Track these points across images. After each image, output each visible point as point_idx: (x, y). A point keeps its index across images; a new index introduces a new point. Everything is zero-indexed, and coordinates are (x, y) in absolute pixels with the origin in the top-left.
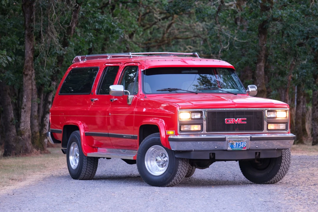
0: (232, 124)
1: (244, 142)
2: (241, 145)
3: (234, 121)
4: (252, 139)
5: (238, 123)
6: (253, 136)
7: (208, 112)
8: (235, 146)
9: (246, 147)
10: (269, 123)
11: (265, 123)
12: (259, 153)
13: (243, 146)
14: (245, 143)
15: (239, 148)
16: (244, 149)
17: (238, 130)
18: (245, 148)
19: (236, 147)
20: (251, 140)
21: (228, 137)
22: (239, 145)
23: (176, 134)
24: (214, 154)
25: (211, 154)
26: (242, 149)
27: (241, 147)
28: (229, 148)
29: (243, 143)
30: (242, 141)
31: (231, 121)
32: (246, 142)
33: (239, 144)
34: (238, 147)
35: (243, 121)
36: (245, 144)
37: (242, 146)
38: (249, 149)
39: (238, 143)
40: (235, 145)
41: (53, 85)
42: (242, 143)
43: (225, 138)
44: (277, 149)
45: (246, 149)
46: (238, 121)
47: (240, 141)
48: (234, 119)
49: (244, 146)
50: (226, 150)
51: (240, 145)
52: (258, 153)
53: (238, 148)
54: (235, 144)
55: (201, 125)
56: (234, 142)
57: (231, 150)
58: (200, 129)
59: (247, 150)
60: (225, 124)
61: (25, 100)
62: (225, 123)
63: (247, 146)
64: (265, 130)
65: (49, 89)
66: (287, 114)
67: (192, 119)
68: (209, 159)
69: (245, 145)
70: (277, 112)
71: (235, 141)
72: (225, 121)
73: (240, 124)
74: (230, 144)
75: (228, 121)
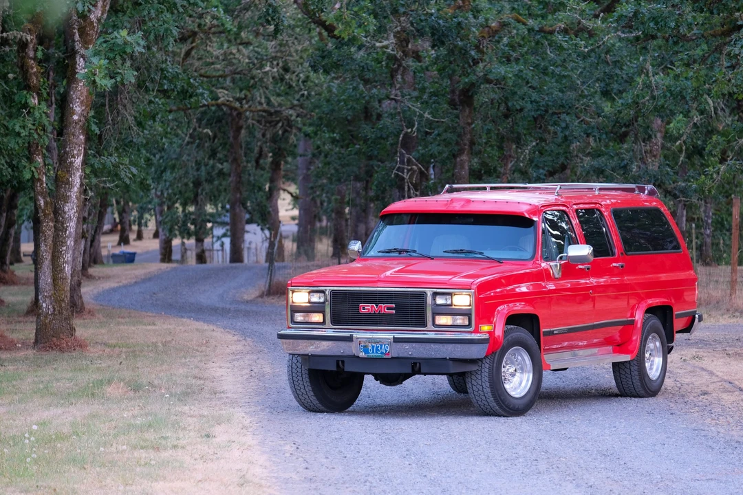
0: (370, 313)
1: (385, 345)
2: (381, 348)
3: (373, 308)
4: (396, 340)
5: (381, 312)
6: (397, 336)
7: (333, 293)
8: (371, 351)
10: (435, 314)
11: (429, 314)
13: (384, 351)
15: (378, 355)
16: (387, 357)
18: (388, 354)
19: (373, 352)
20: (394, 342)
21: (356, 335)
22: (377, 350)
23: (289, 327)
24: (343, 362)
25: (340, 363)
26: (385, 357)
27: (382, 353)
28: (362, 355)
29: (383, 346)
30: (381, 343)
31: (369, 308)
32: (388, 345)
33: (377, 347)
34: (377, 352)
35: (388, 309)
37: (382, 351)
38: (396, 357)
39: (375, 345)
42: (381, 346)
43: (351, 336)
44: (450, 359)
45: (390, 357)
46: (381, 308)
47: (378, 342)
48: (373, 306)
49: (386, 351)
50: (358, 357)
51: (379, 348)
52: (418, 365)
54: (370, 348)
55: (324, 313)
56: (367, 344)
57: (366, 356)
58: (322, 321)
59: (392, 358)
63: (390, 352)
64: (430, 326)
66: (471, 300)
67: (309, 302)
68: (337, 370)
69: (388, 349)
70: (456, 296)
71: (370, 342)
73: (384, 314)
74: (362, 346)
75: (363, 308)
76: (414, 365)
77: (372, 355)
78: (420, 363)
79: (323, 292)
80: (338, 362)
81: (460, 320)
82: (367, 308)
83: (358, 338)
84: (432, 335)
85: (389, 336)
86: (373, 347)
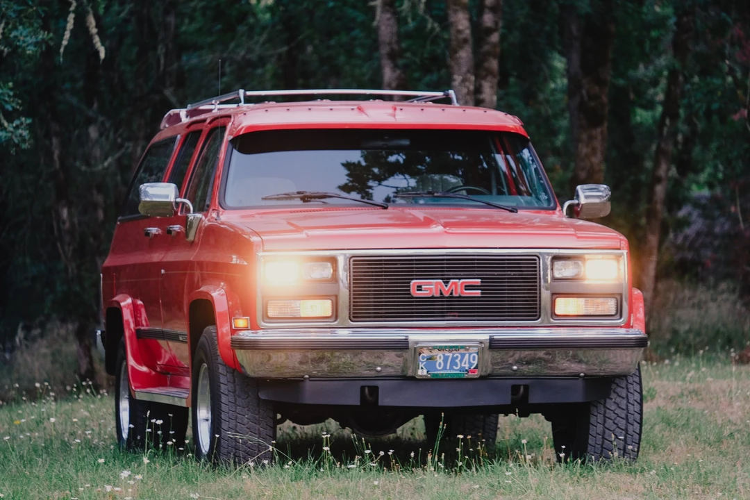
0: (433, 297)
1: (470, 354)
2: (461, 361)
3: (439, 286)
4: (494, 345)
5: (454, 295)
6: (498, 336)
7: (354, 261)
8: (440, 366)
9: (476, 367)
10: (555, 295)
11: (545, 295)
12: (526, 387)
13: (467, 367)
14: (474, 357)
15: (455, 371)
16: (470, 376)
17: (455, 316)
18: (473, 371)
19: (445, 368)
20: (491, 347)
21: (415, 337)
22: (453, 363)
23: (254, 326)
24: (374, 390)
25: (367, 390)
26: (466, 376)
27: (462, 369)
28: (422, 372)
29: (467, 356)
30: (462, 350)
31: (430, 287)
32: (478, 353)
33: (454, 359)
34: (451, 368)
35: (468, 287)
36: (474, 360)
37: (463, 365)
38: (489, 375)
39: (451, 355)
40: (440, 364)
42: (463, 356)
43: (406, 339)
44: (586, 375)
45: (476, 375)
46: (454, 286)
47: (457, 349)
48: (440, 283)
49: (471, 364)
50: (414, 378)
51: (458, 361)
52: (522, 389)
54: (440, 360)
55: (334, 299)
56: (435, 352)
57: (429, 376)
58: (329, 313)
59: (482, 377)
60: (413, 298)
62: (410, 294)
63: (479, 366)
64: (545, 317)
66: (619, 270)
68: (359, 404)
69: (475, 362)
70: (588, 263)
71: (440, 349)
72: (409, 286)
73: (460, 297)
74: (423, 358)
75: (419, 288)
76: (515, 389)
77: (441, 373)
79: (331, 260)
80: (363, 388)
83: (417, 343)
85: (483, 336)
86: (446, 358)
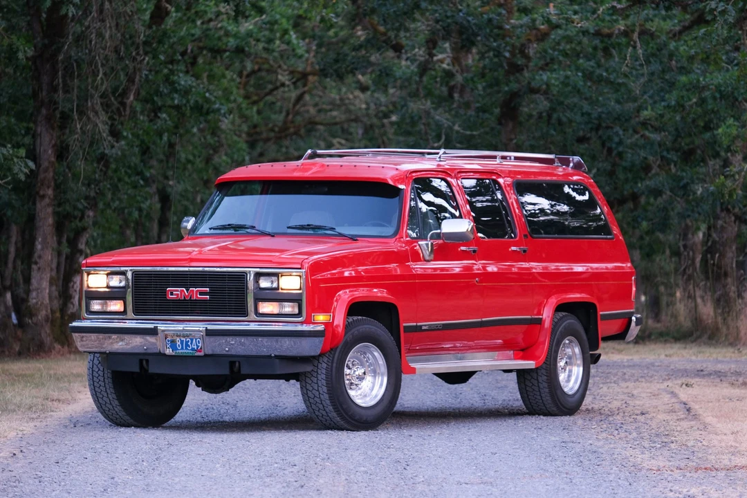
0: (179, 300)
1: (196, 339)
2: (191, 344)
4: (209, 333)
5: (193, 298)
6: (210, 327)
7: (136, 274)
8: (179, 347)
9: (201, 348)
10: (257, 300)
11: (251, 299)
13: (195, 347)
14: (199, 341)
16: (198, 354)
18: (200, 351)
19: (182, 348)
20: (207, 335)
21: (161, 327)
22: (187, 345)
25: (145, 362)
26: (196, 354)
27: (193, 349)
28: (169, 351)
29: (194, 341)
30: (191, 337)
32: (200, 339)
33: (187, 342)
34: (186, 349)
35: (201, 293)
36: (199, 343)
37: (193, 347)
38: (210, 354)
39: (184, 339)
40: (179, 345)
41: (89, 216)
42: (192, 340)
43: (156, 328)
44: (276, 356)
45: (202, 354)
46: (191, 293)
47: (188, 336)
48: (183, 290)
49: (198, 346)
50: (165, 355)
51: (189, 343)
52: (237, 364)
53: (187, 351)
54: (179, 343)
55: (124, 300)
56: (175, 338)
57: (174, 354)
59: (206, 355)
60: (168, 300)
61: (39, 247)
62: (166, 297)
64: (252, 316)
65: (79, 224)
66: (301, 283)
67: (108, 287)
68: (138, 371)
69: (200, 345)
70: (284, 278)
71: (178, 335)
72: (166, 292)
73: (196, 300)
74: (168, 341)
75: (172, 294)
76: (232, 364)
77: (180, 351)
78: (239, 362)
79: (123, 273)
80: (141, 361)
81: (289, 308)
82: (176, 293)
83: (163, 331)
84: (253, 327)
85: (201, 327)
86: (182, 342)
